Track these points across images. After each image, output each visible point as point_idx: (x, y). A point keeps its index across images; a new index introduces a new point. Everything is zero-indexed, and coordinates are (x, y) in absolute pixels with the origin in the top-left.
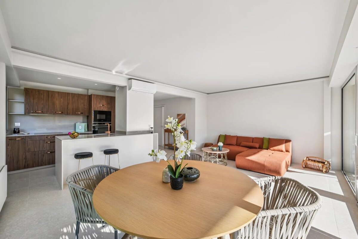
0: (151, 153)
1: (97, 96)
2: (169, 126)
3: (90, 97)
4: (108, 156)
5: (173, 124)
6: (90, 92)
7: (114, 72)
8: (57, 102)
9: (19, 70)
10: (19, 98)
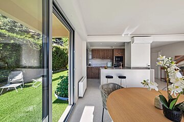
0: (143, 82)
1: (116, 49)
2: (161, 64)
3: (113, 50)
4: (120, 79)
5: (165, 61)
6: (113, 48)
7: (123, 36)
8: (101, 53)
9: (90, 43)
10: (90, 53)
